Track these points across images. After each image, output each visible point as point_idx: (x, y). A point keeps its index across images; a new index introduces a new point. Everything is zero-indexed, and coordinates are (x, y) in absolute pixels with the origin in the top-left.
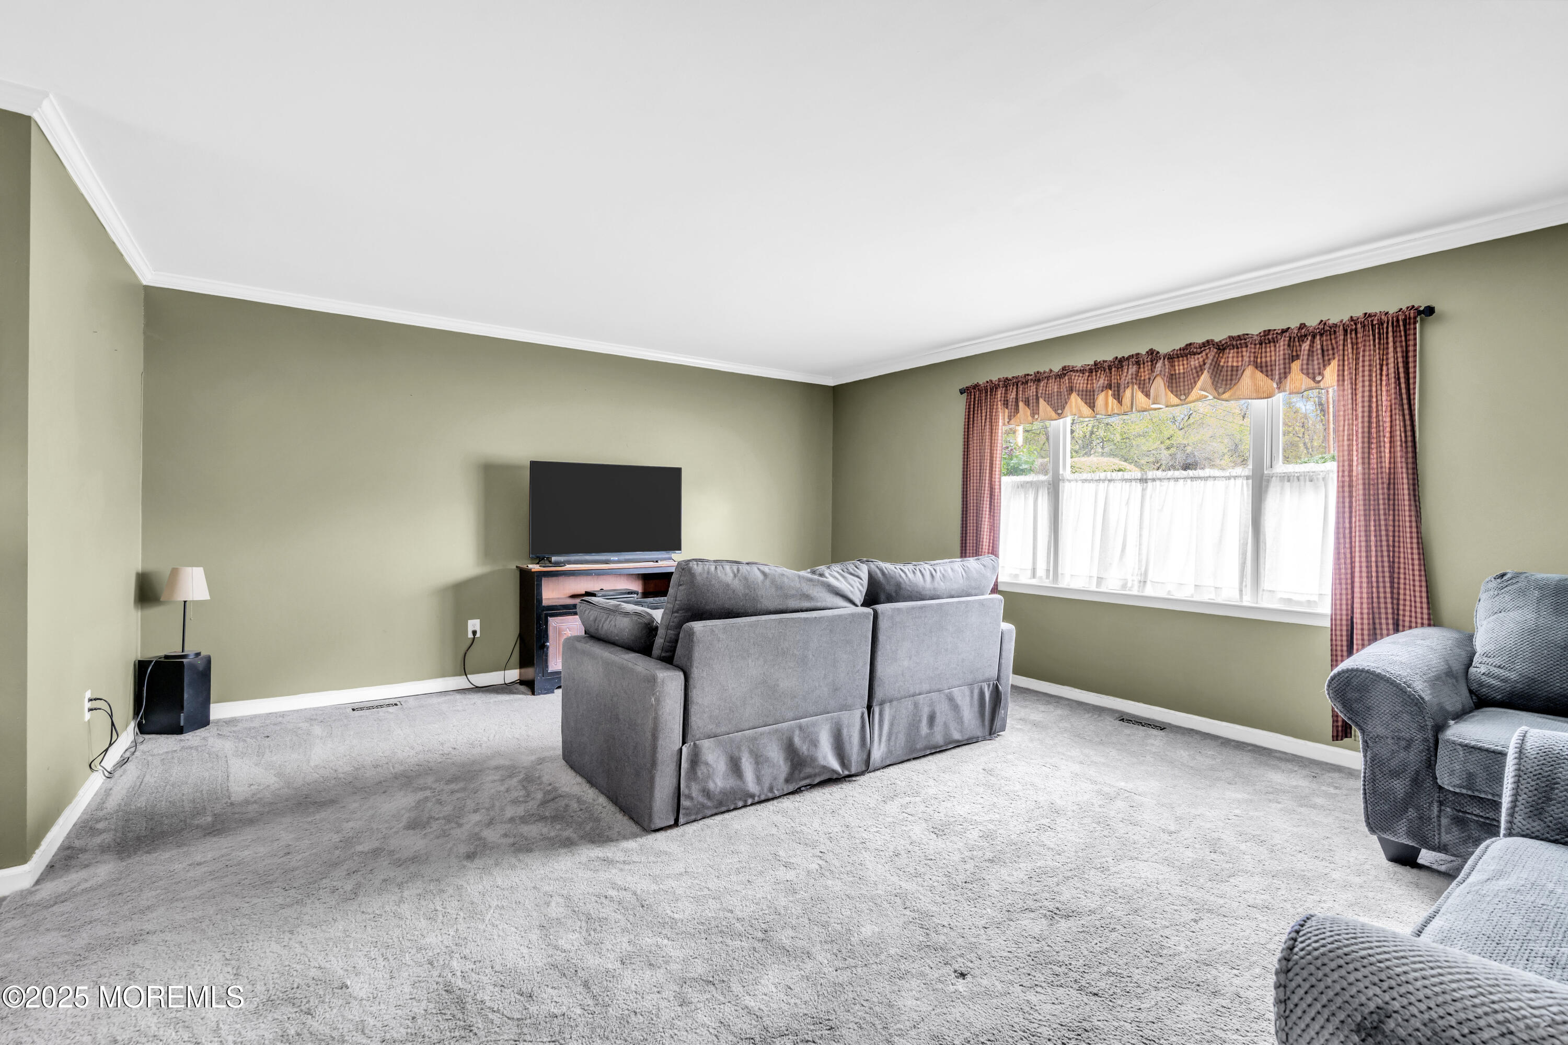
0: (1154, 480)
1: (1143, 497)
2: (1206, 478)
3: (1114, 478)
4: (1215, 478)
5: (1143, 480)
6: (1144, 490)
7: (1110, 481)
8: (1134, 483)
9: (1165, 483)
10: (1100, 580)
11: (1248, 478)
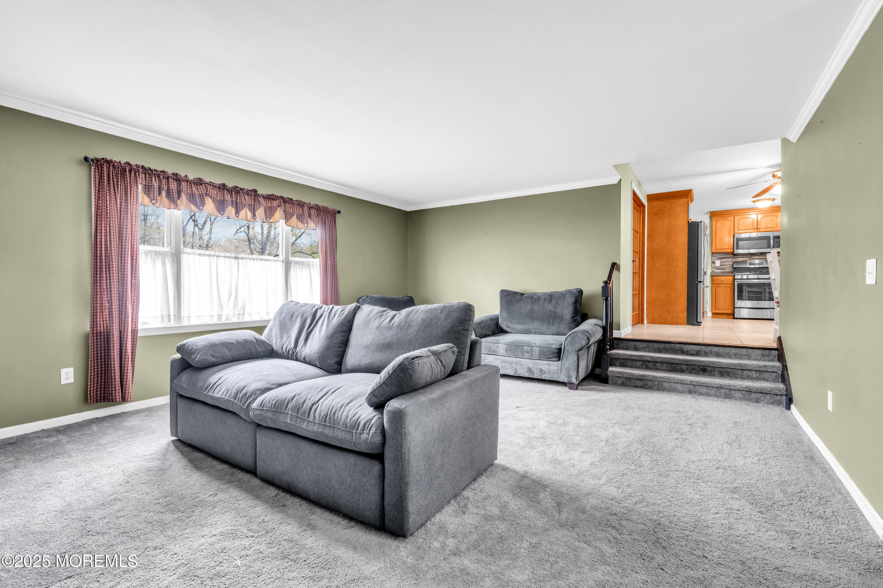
0: (243, 258)
1: (238, 267)
2: (267, 260)
3: (219, 255)
4: (271, 260)
5: (237, 258)
6: (238, 263)
7: (217, 256)
8: (232, 259)
9: (248, 261)
10: (220, 316)
11: (283, 261)
